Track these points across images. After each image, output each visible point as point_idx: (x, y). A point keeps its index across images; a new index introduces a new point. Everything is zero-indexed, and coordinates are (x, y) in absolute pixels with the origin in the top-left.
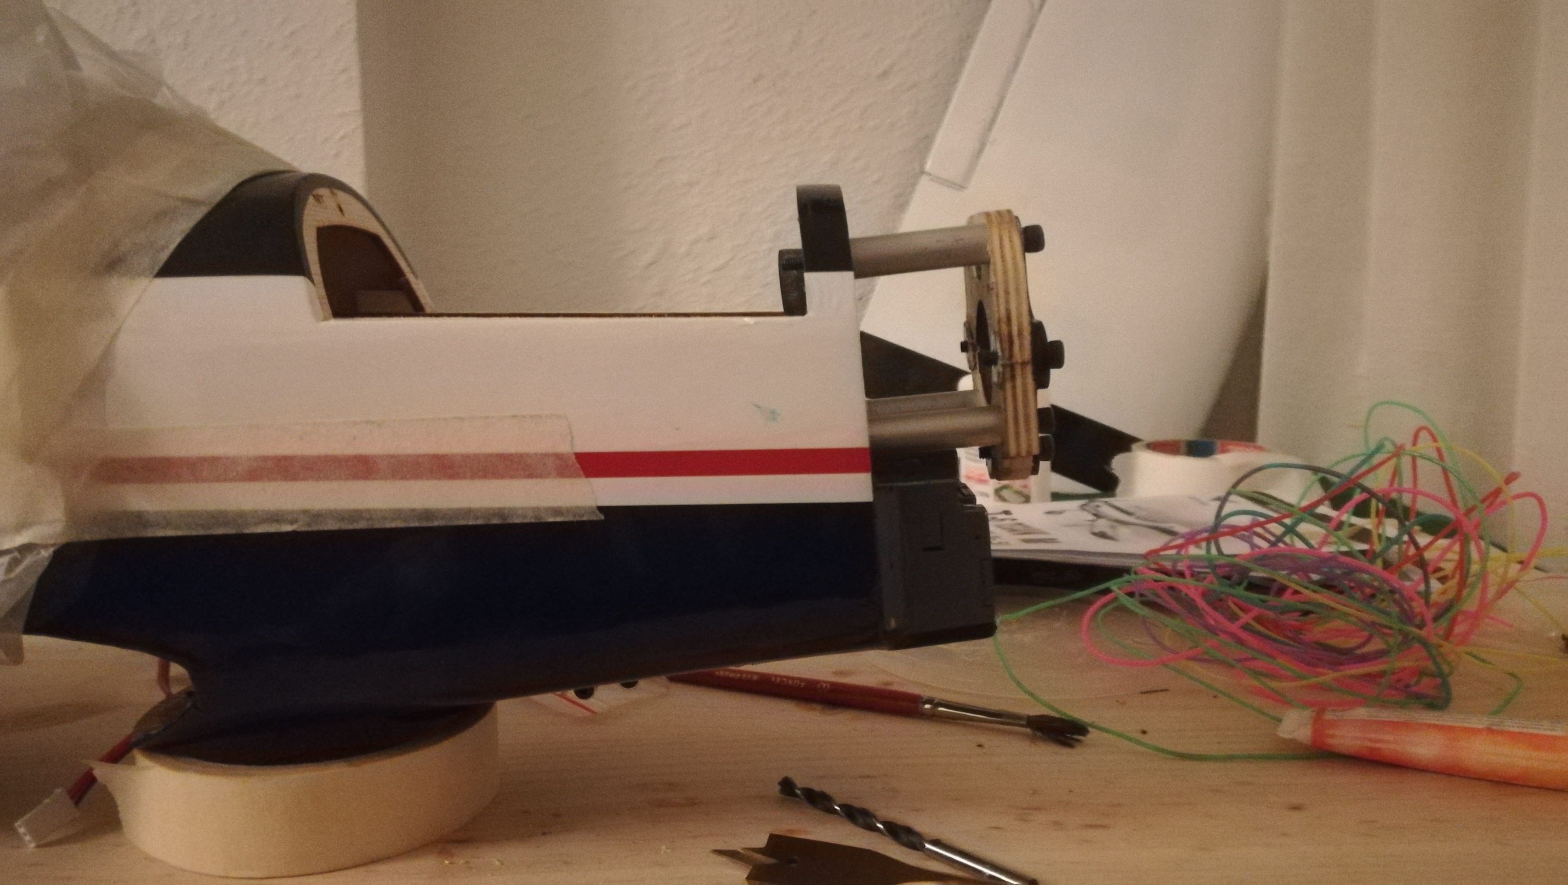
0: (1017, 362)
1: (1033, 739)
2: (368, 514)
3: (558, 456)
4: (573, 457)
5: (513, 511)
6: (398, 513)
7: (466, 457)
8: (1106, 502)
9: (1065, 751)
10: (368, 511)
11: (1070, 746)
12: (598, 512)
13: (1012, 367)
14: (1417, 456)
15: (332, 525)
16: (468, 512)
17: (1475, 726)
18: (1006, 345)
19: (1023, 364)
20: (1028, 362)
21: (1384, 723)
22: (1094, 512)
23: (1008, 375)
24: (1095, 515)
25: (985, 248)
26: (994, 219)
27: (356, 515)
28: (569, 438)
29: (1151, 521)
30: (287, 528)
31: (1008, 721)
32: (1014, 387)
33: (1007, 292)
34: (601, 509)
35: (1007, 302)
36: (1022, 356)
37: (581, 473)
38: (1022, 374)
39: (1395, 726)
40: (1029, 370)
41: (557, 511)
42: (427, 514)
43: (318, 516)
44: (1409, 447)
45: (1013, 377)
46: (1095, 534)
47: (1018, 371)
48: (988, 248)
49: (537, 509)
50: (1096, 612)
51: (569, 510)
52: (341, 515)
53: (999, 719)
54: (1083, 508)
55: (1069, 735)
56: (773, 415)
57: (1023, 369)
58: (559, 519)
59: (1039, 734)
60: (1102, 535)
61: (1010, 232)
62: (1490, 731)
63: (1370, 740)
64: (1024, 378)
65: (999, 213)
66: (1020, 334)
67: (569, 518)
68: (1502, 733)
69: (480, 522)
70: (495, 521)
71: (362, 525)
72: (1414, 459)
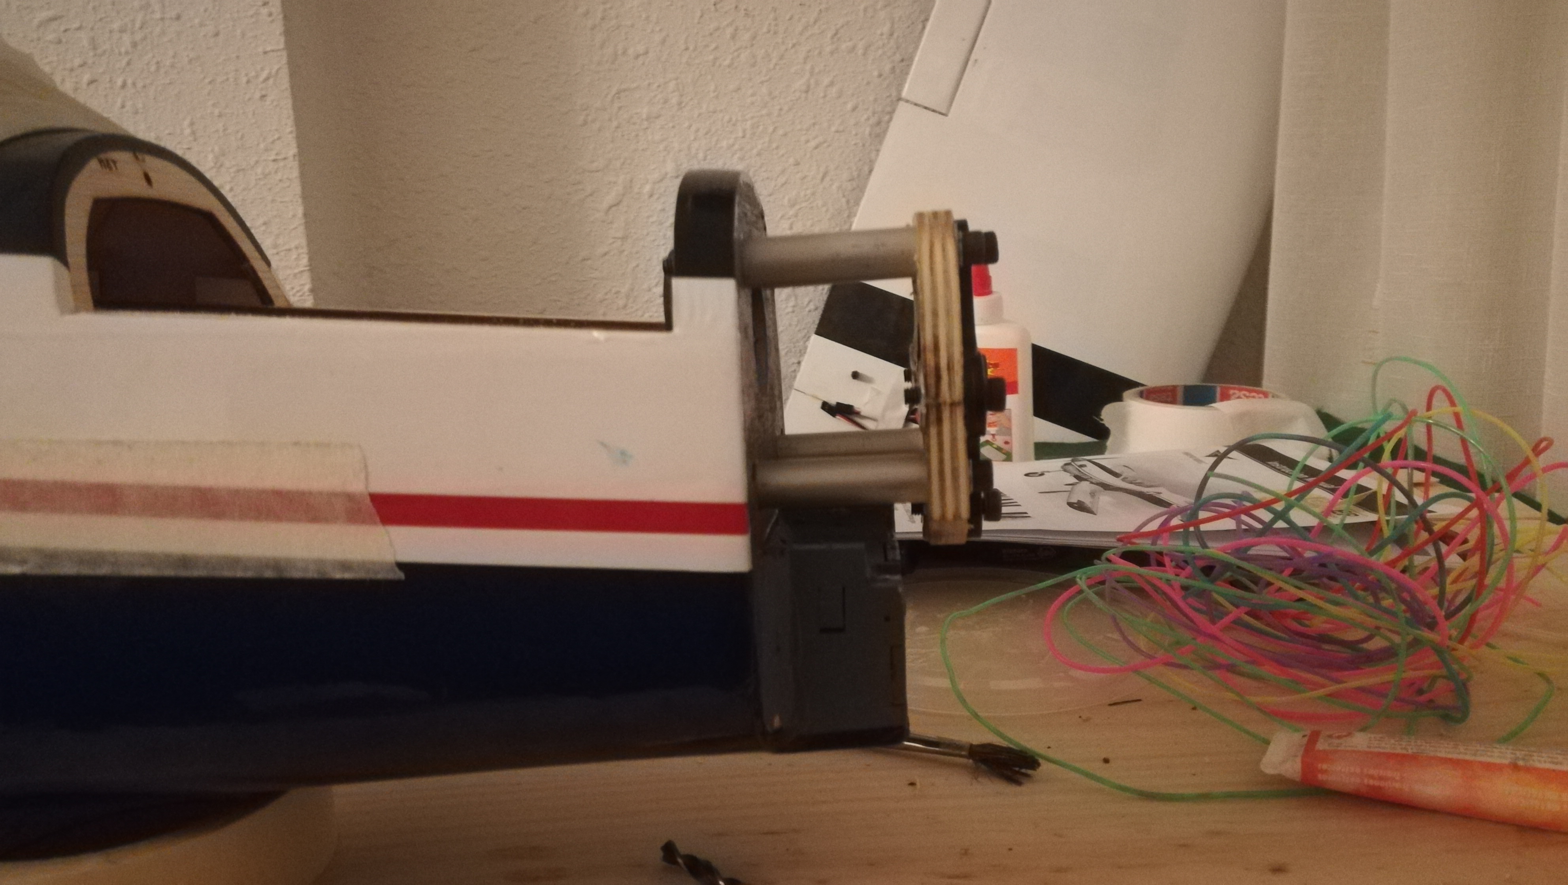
0: (945, 403)
1: (975, 773)
2: (115, 557)
3: (350, 497)
4: (368, 501)
5: (290, 563)
6: (149, 558)
7: (236, 493)
8: (1090, 461)
9: (1011, 789)
10: (114, 554)
11: (1019, 783)
12: (397, 569)
13: (939, 408)
14: (1432, 423)
15: (69, 569)
16: (235, 561)
17: (1497, 761)
18: (932, 381)
19: (953, 405)
20: (959, 403)
21: (1389, 756)
22: (1077, 473)
23: (933, 417)
24: (1076, 477)
25: (913, 256)
26: (927, 221)
27: (98, 557)
28: (362, 476)
29: (1136, 484)
30: (15, 570)
31: (946, 750)
32: (940, 434)
33: (935, 314)
34: (401, 566)
35: (935, 327)
36: (951, 395)
37: (378, 519)
38: (951, 417)
39: (1403, 759)
40: (960, 413)
41: (345, 566)
42: (185, 561)
43: (52, 556)
44: (1422, 412)
45: (939, 421)
46: (1070, 505)
47: (946, 414)
48: (916, 258)
49: (320, 562)
50: (1064, 604)
51: (362, 565)
52: (81, 557)
53: (937, 749)
54: (1065, 468)
55: (1017, 769)
56: (624, 457)
57: (952, 412)
58: (347, 576)
59: (983, 767)
60: (1080, 507)
61: (944, 239)
62: (1515, 767)
63: (1371, 777)
64: (953, 423)
65: (935, 215)
66: (950, 368)
67: (361, 575)
68: (1528, 770)
69: (249, 574)
70: (269, 574)
71: (104, 570)
72: (1429, 427)
